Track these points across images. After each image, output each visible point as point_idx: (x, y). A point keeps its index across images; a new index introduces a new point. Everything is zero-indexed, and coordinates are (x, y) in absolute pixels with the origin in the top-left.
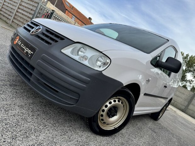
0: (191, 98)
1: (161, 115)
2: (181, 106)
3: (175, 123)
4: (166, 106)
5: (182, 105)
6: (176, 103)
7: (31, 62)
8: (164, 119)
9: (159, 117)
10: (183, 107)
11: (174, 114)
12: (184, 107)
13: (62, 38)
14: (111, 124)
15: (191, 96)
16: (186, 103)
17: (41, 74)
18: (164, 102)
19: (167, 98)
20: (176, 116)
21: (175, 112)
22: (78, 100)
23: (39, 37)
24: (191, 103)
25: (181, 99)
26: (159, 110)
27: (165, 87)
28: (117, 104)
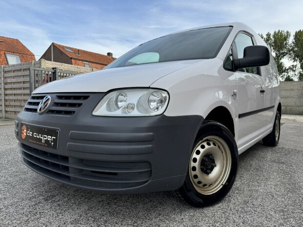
1: (277, 135)
2: (297, 108)
5: (298, 106)
6: (288, 108)
7: (59, 152)
8: (284, 138)
9: (277, 139)
11: (294, 125)
13: (84, 96)
14: (215, 182)
17: (81, 161)
18: (272, 114)
19: (274, 106)
20: (299, 125)
21: (294, 120)
22: (151, 171)
25: (292, 99)
26: (272, 129)
27: (262, 92)
28: (208, 149)
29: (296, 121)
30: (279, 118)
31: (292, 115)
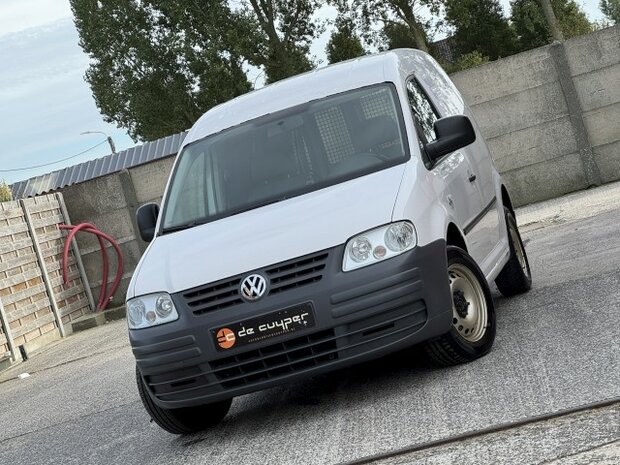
0: (556, 86)
1: (524, 265)
2: (555, 168)
3: (585, 253)
4: (511, 221)
5: (554, 160)
6: (521, 176)
7: (319, 327)
9: (525, 271)
10: (573, 166)
11: (558, 234)
12: (575, 160)
13: (322, 255)
14: (476, 323)
15: (551, 79)
16: (565, 130)
18: (495, 218)
19: (495, 199)
20: (573, 231)
21: (556, 220)
22: (426, 310)
23: (273, 291)
24: (586, 108)
25: (523, 134)
26: (508, 249)
27: (472, 179)
28: (455, 282)
29: (562, 221)
30: (512, 221)
31: (544, 204)
